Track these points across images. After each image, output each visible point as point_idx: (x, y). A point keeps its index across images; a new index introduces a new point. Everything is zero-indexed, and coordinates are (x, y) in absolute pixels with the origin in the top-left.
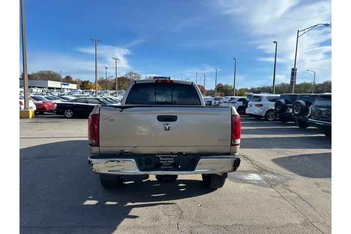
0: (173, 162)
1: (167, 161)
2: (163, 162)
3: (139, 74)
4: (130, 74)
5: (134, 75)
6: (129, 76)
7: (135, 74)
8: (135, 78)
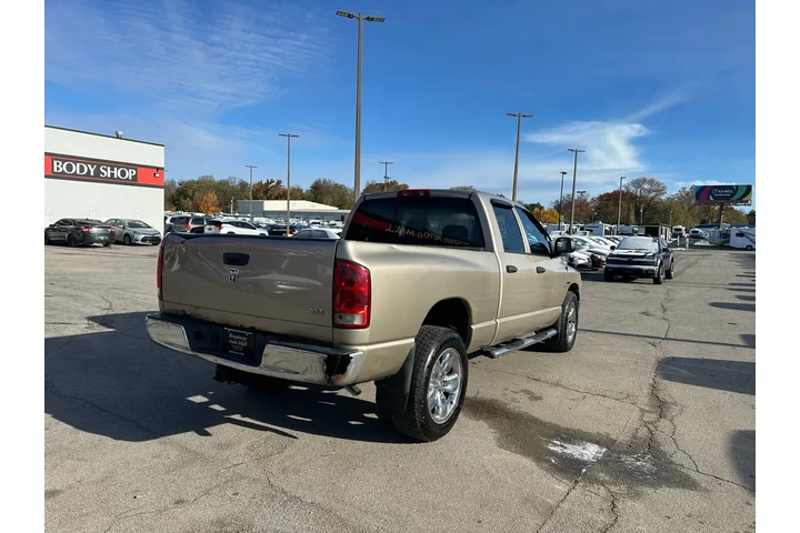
0: (245, 344)
1: (238, 340)
2: (235, 342)
3: (660, 181)
4: (638, 183)
5: (646, 186)
6: (632, 189)
7: (651, 182)
8: (649, 192)
